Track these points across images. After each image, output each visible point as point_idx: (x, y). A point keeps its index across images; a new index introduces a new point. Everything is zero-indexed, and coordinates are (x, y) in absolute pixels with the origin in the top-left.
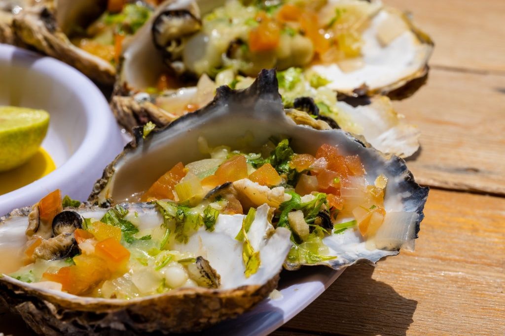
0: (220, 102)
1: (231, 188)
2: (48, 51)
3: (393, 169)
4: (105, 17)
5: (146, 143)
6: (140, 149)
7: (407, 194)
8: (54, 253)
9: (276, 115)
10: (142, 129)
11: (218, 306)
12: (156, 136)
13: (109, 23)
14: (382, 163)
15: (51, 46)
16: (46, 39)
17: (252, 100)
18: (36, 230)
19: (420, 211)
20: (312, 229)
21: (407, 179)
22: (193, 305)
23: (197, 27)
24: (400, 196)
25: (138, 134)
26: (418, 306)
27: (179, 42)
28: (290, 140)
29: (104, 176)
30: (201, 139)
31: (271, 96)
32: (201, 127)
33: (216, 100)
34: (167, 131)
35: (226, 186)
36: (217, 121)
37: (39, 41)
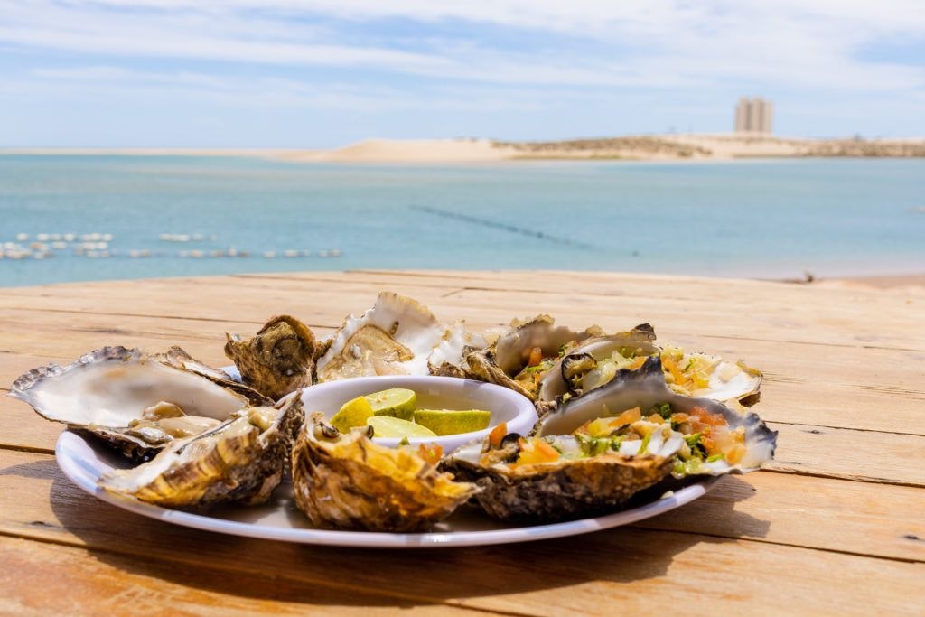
0: (619, 380)
1: (630, 427)
2: (490, 379)
3: (749, 421)
4: (527, 368)
5: (564, 408)
6: (560, 411)
7: (762, 437)
8: (502, 459)
9: (660, 386)
10: (562, 398)
11: (631, 476)
12: (571, 403)
13: (529, 372)
14: (740, 419)
15: (492, 376)
16: (489, 369)
17: (642, 377)
18: (488, 450)
19: (774, 444)
20: (692, 453)
21: (761, 426)
22: (612, 473)
23: (593, 365)
24: (756, 438)
25: (559, 401)
26: (771, 528)
27: (580, 376)
28: (671, 405)
29: (535, 427)
30: (604, 405)
31: (656, 374)
32: (605, 397)
33: (615, 378)
34: (580, 400)
35: (626, 426)
36: (616, 393)
37: (484, 371)
